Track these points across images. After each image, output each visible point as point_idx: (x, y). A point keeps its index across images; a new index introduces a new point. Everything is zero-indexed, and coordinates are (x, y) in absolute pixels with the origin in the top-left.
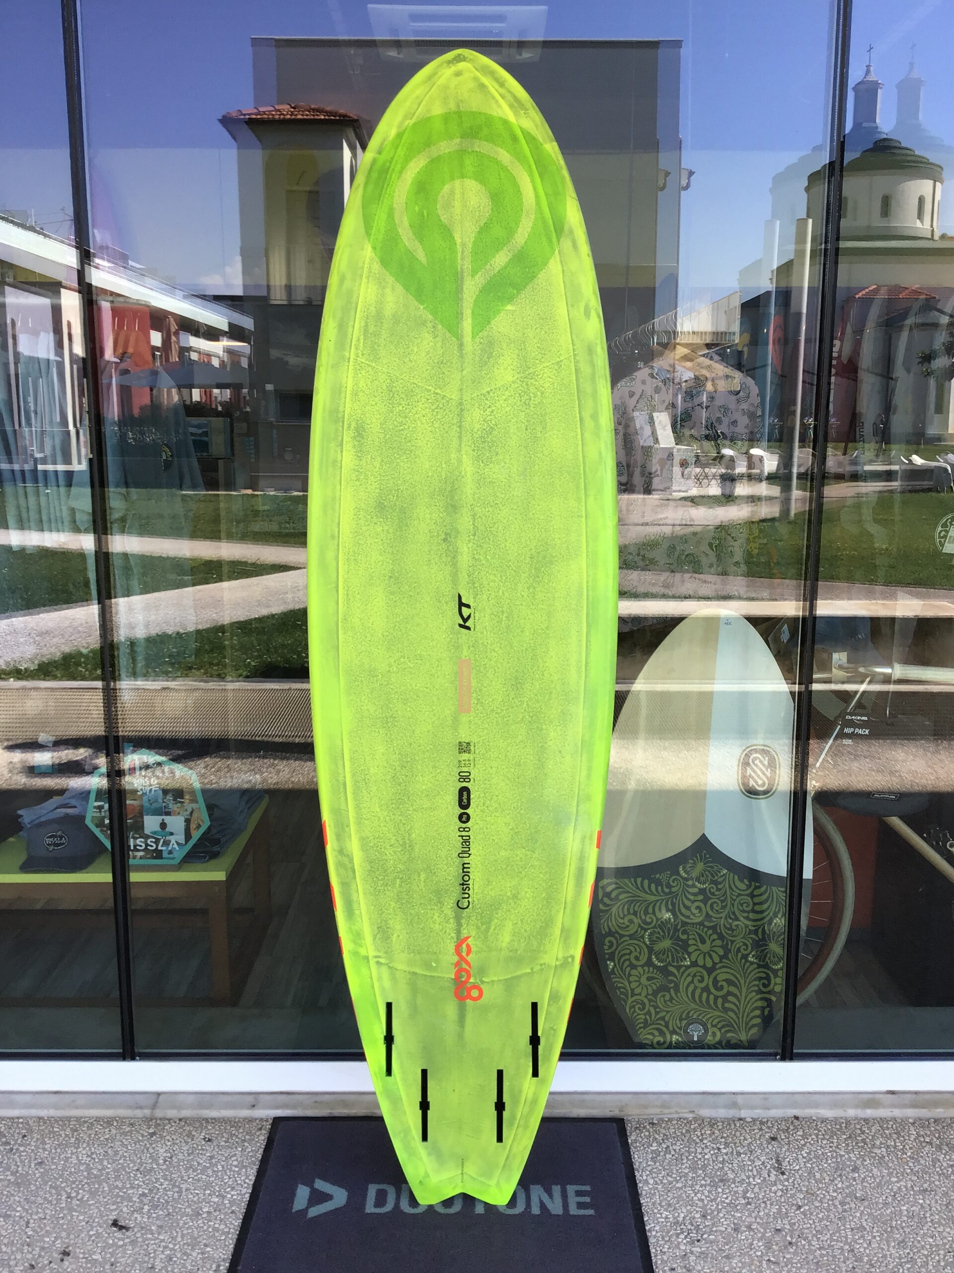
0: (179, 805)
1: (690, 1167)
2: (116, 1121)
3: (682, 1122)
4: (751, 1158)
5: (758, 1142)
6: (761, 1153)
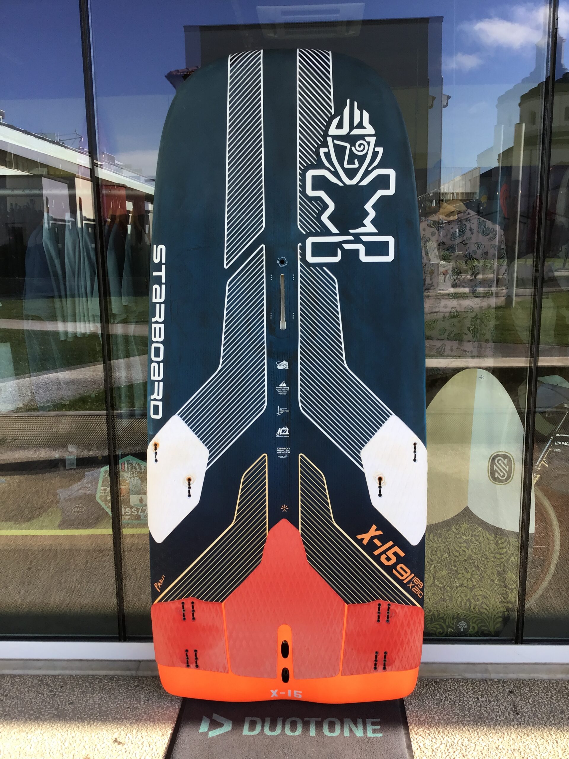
1: (460, 710)
2: (115, 677)
3: (455, 681)
4: (498, 704)
5: (502, 694)
6: (504, 701)
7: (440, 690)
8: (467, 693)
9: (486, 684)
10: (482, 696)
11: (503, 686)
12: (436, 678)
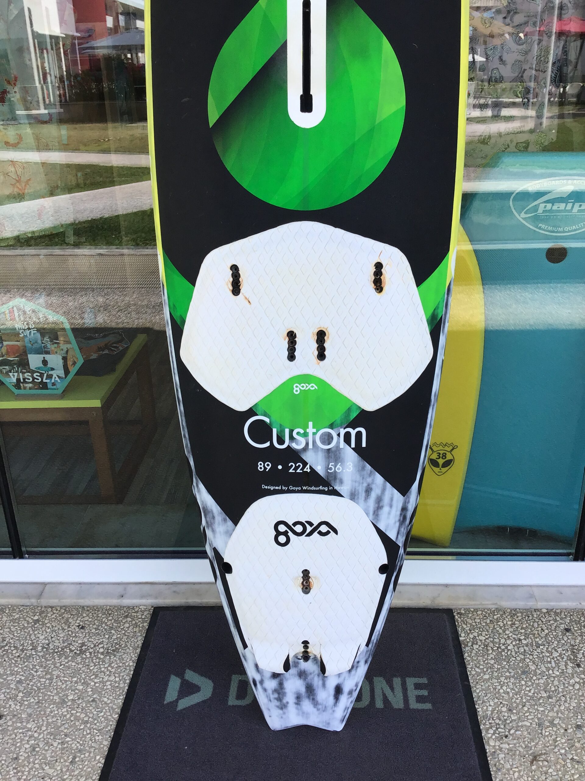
0: (56, 345)
1: (495, 658)
2: (9, 608)
3: (486, 613)
4: (550, 649)
5: (554, 634)
6: (558, 645)
7: (465, 626)
8: (504, 631)
9: (531, 618)
10: (527, 637)
11: (556, 620)
12: (460, 607)
